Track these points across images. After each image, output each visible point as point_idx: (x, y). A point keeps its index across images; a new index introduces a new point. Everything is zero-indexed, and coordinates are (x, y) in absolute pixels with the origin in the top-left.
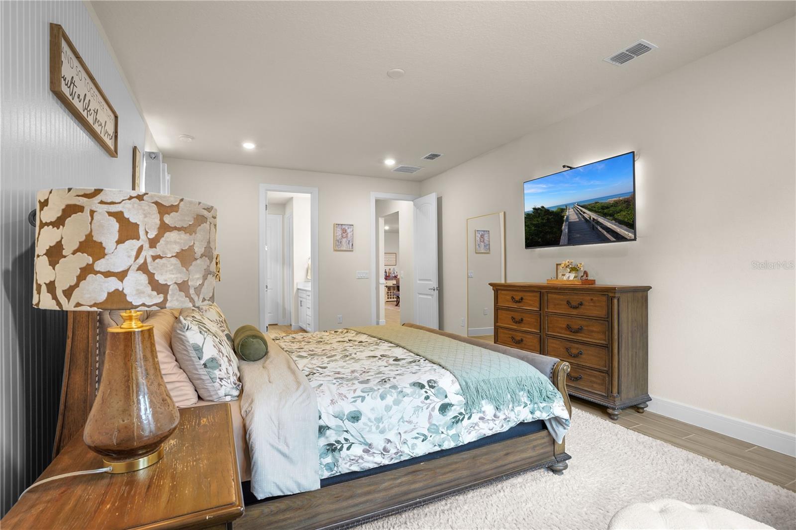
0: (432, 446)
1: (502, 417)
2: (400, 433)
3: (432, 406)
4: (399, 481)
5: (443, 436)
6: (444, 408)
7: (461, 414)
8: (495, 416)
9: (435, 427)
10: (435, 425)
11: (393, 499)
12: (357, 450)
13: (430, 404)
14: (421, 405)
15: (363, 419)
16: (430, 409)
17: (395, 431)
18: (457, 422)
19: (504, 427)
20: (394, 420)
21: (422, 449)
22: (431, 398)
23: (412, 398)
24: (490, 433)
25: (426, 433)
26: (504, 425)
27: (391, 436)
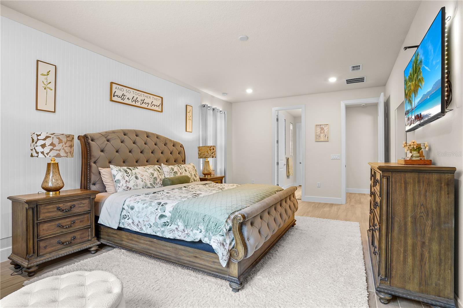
0: (153, 232)
1: (186, 232)
2: (144, 220)
3: (157, 213)
4: (147, 242)
5: (159, 229)
6: (162, 216)
7: (167, 222)
8: (184, 230)
9: (157, 224)
10: (157, 223)
11: (144, 249)
12: (130, 221)
13: (157, 212)
14: (154, 212)
15: (134, 210)
16: (156, 215)
17: (142, 219)
18: (165, 225)
19: (185, 238)
20: (143, 215)
21: (149, 231)
22: (158, 210)
23: (152, 207)
24: (178, 238)
25: (152, 224)
26: (186, 237)
27: (141, 220)
